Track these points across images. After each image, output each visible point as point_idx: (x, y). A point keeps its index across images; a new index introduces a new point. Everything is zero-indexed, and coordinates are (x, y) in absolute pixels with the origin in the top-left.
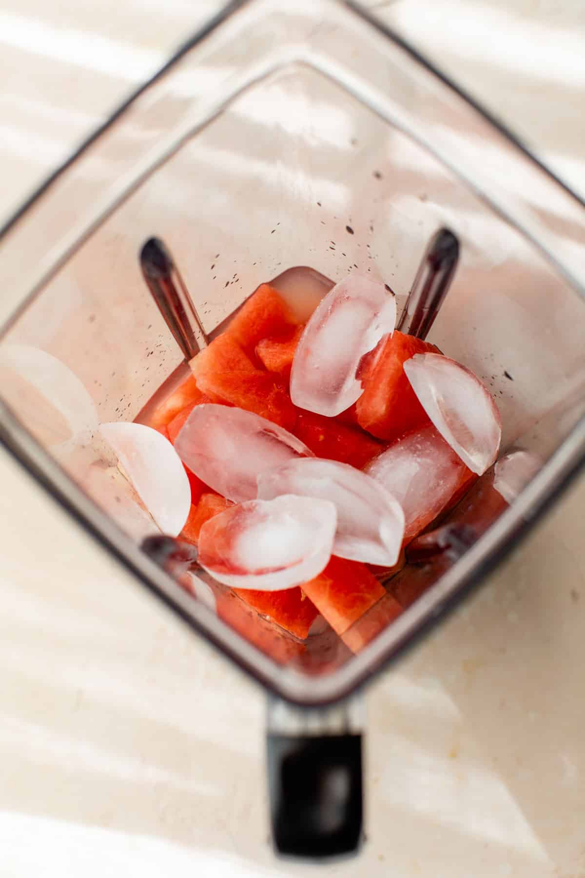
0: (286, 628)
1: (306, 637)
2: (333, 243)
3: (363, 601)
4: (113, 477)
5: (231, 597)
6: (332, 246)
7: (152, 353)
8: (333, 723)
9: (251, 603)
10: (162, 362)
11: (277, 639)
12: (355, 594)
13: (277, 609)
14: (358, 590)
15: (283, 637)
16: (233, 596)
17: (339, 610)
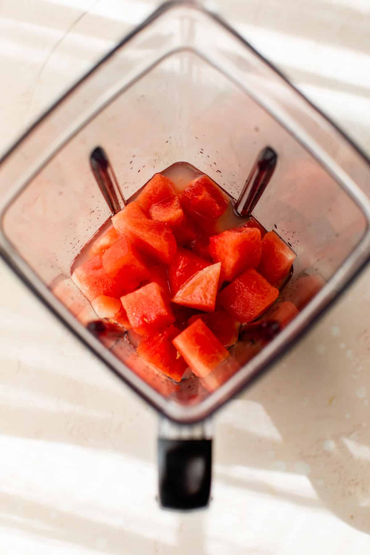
0: (169, 375)
1: (180, 381)
2: (202, 150)
3: (218, 359)
4: (69, 285)
5: (137, 357)
6: (201, 151)
7: (93, 212)
8: (196, 433)
9: (149, 361)
10: (99, 217)
11: (163, 382)
12: (213, 355)
13: (163, 365)
14: (215, 353)
15: (167, 380)
16: (138, 356)
17: (204, 363)
